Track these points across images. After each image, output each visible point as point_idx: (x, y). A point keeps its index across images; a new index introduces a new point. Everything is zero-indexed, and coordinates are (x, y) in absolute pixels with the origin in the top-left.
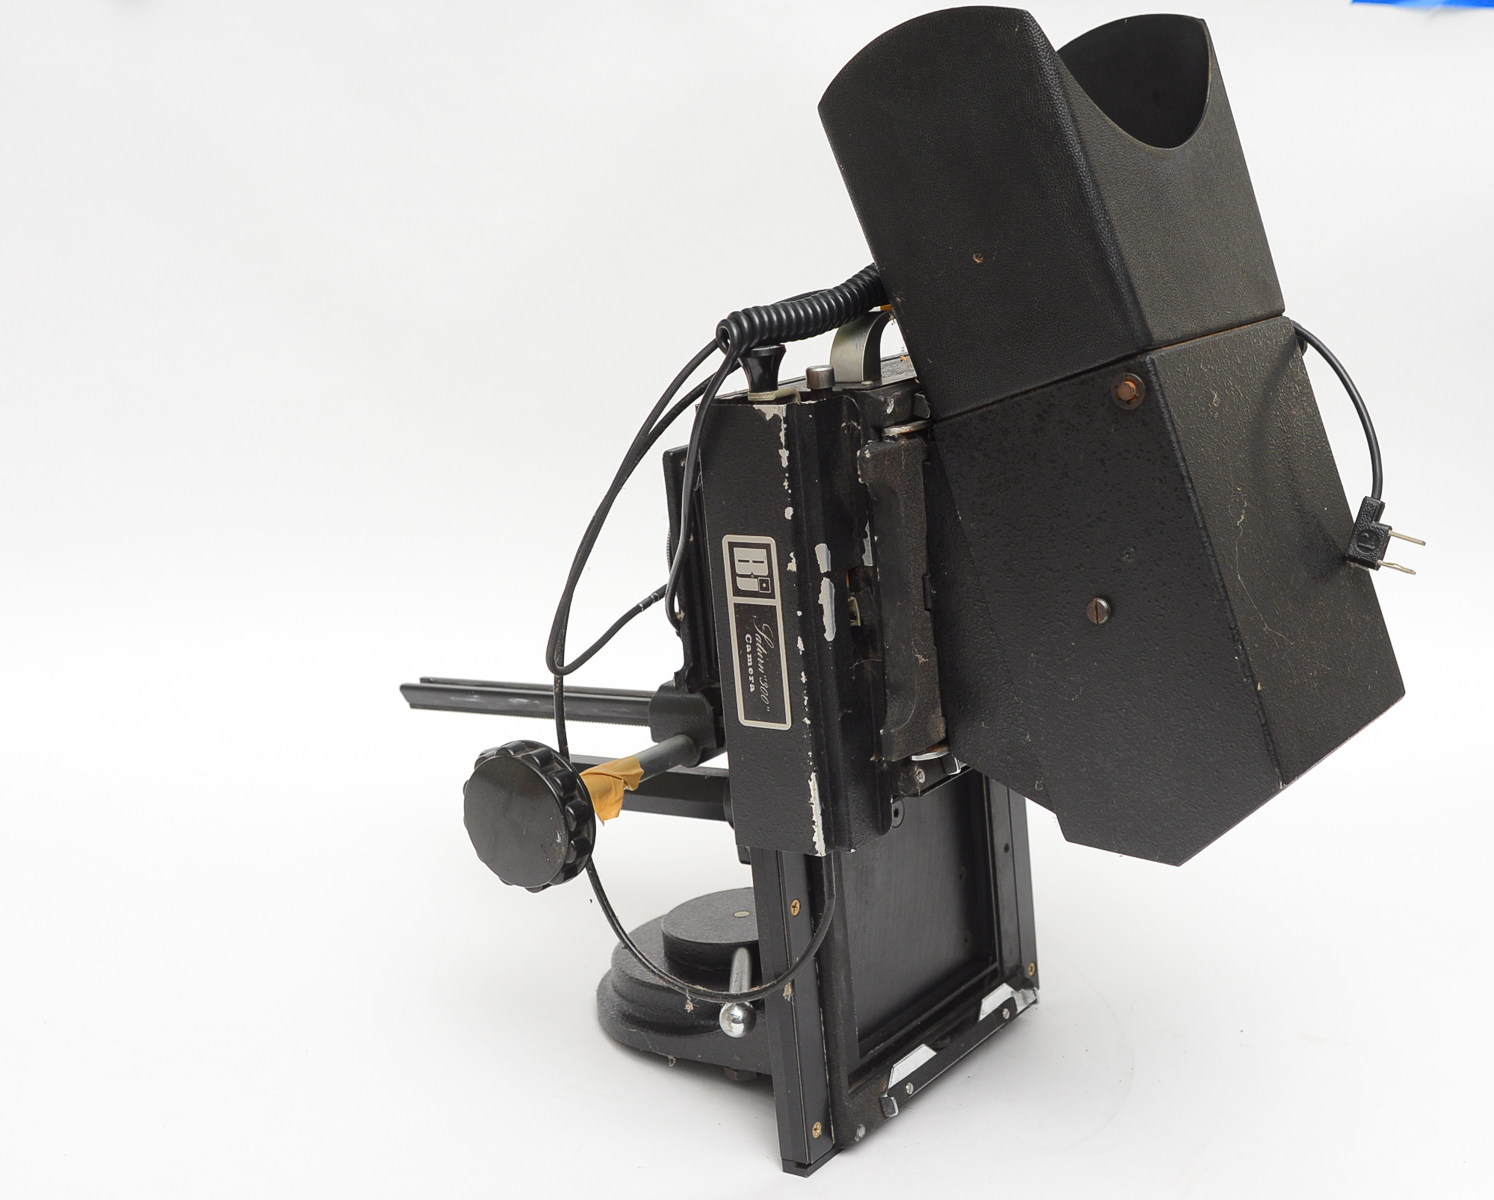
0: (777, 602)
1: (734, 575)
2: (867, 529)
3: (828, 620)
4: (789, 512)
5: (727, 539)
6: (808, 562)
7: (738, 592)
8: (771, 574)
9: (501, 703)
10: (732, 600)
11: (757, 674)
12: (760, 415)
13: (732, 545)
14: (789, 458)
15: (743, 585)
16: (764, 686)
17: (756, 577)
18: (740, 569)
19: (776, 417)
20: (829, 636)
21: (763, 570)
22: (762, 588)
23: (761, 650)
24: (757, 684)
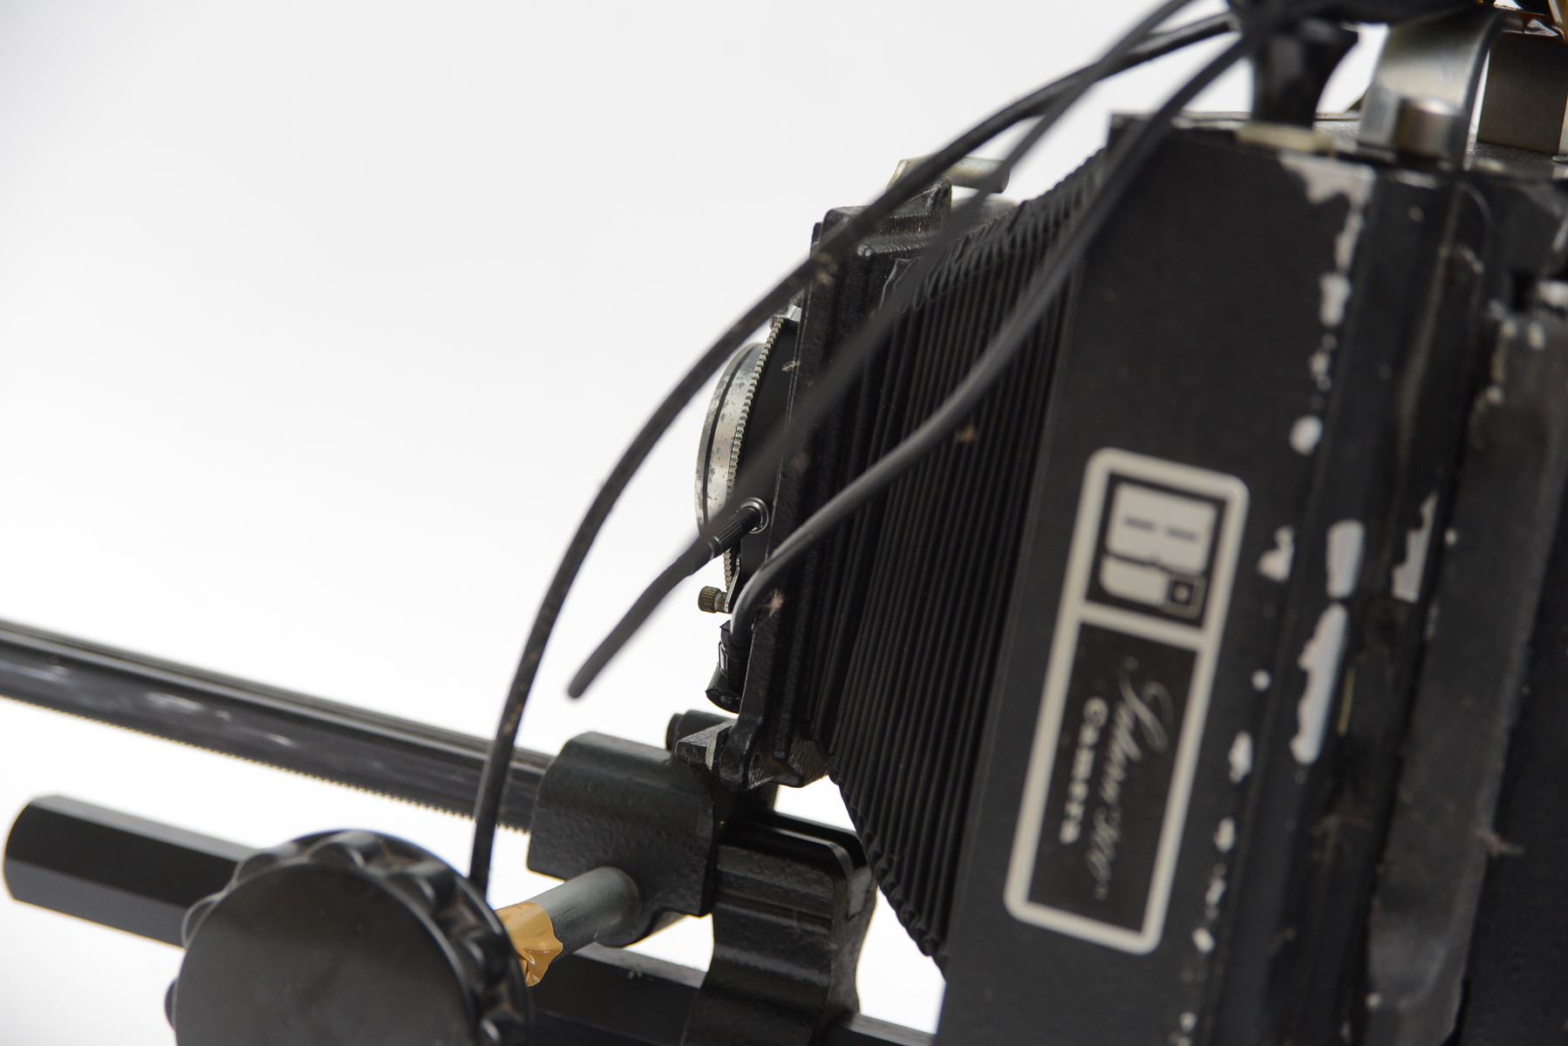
0: (1206, 643)
1: (1101, 550)
2: (1428, 509)
3: (1313, 711)
4: (1307, 434)
5: (1106, 462)
6: (1311, 560)
7: (1097, 593)
8: (1209, 572)
9: (124, 699)
10: (1075, 610)
11: (1093, 802)
12: (1295, 185)
13: (1115, 481)
14: (1349, 306)
15: (1117, 578)
16: (1106, 834)
17: (1163, 569)
18: (1121, 539)
19: (1339, 204)
20: (1306, 747)
21: (1190, 558)
22: (1171, 596)
23: (1123, 746)
24: (1087, 825)
